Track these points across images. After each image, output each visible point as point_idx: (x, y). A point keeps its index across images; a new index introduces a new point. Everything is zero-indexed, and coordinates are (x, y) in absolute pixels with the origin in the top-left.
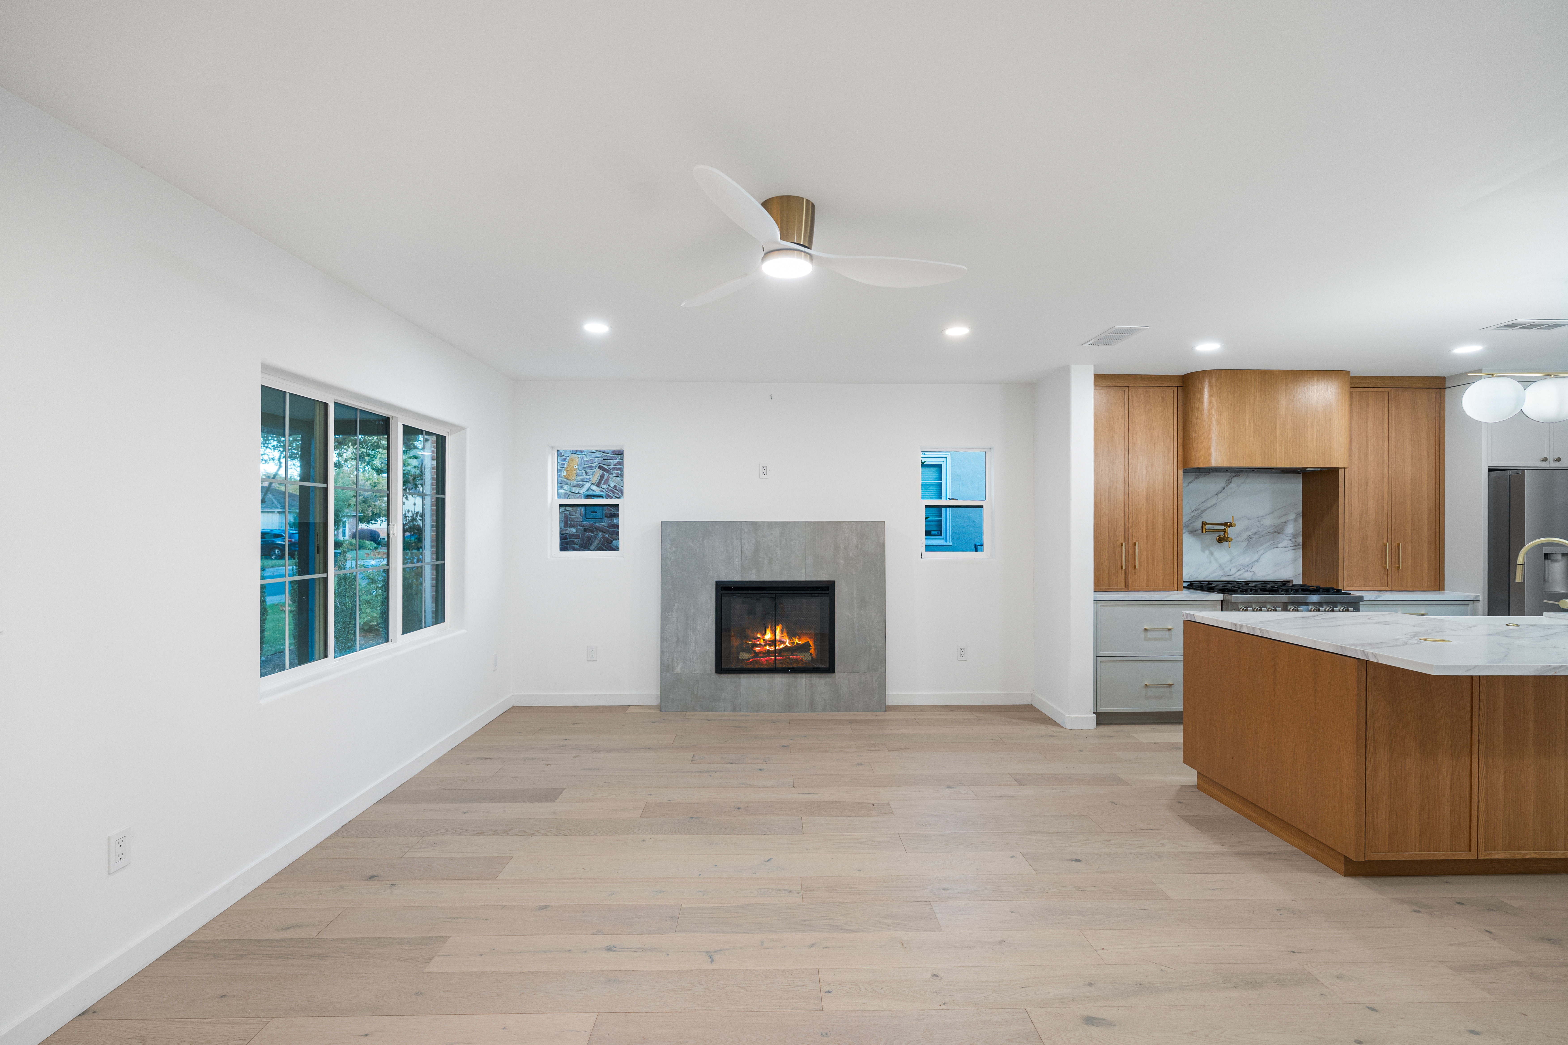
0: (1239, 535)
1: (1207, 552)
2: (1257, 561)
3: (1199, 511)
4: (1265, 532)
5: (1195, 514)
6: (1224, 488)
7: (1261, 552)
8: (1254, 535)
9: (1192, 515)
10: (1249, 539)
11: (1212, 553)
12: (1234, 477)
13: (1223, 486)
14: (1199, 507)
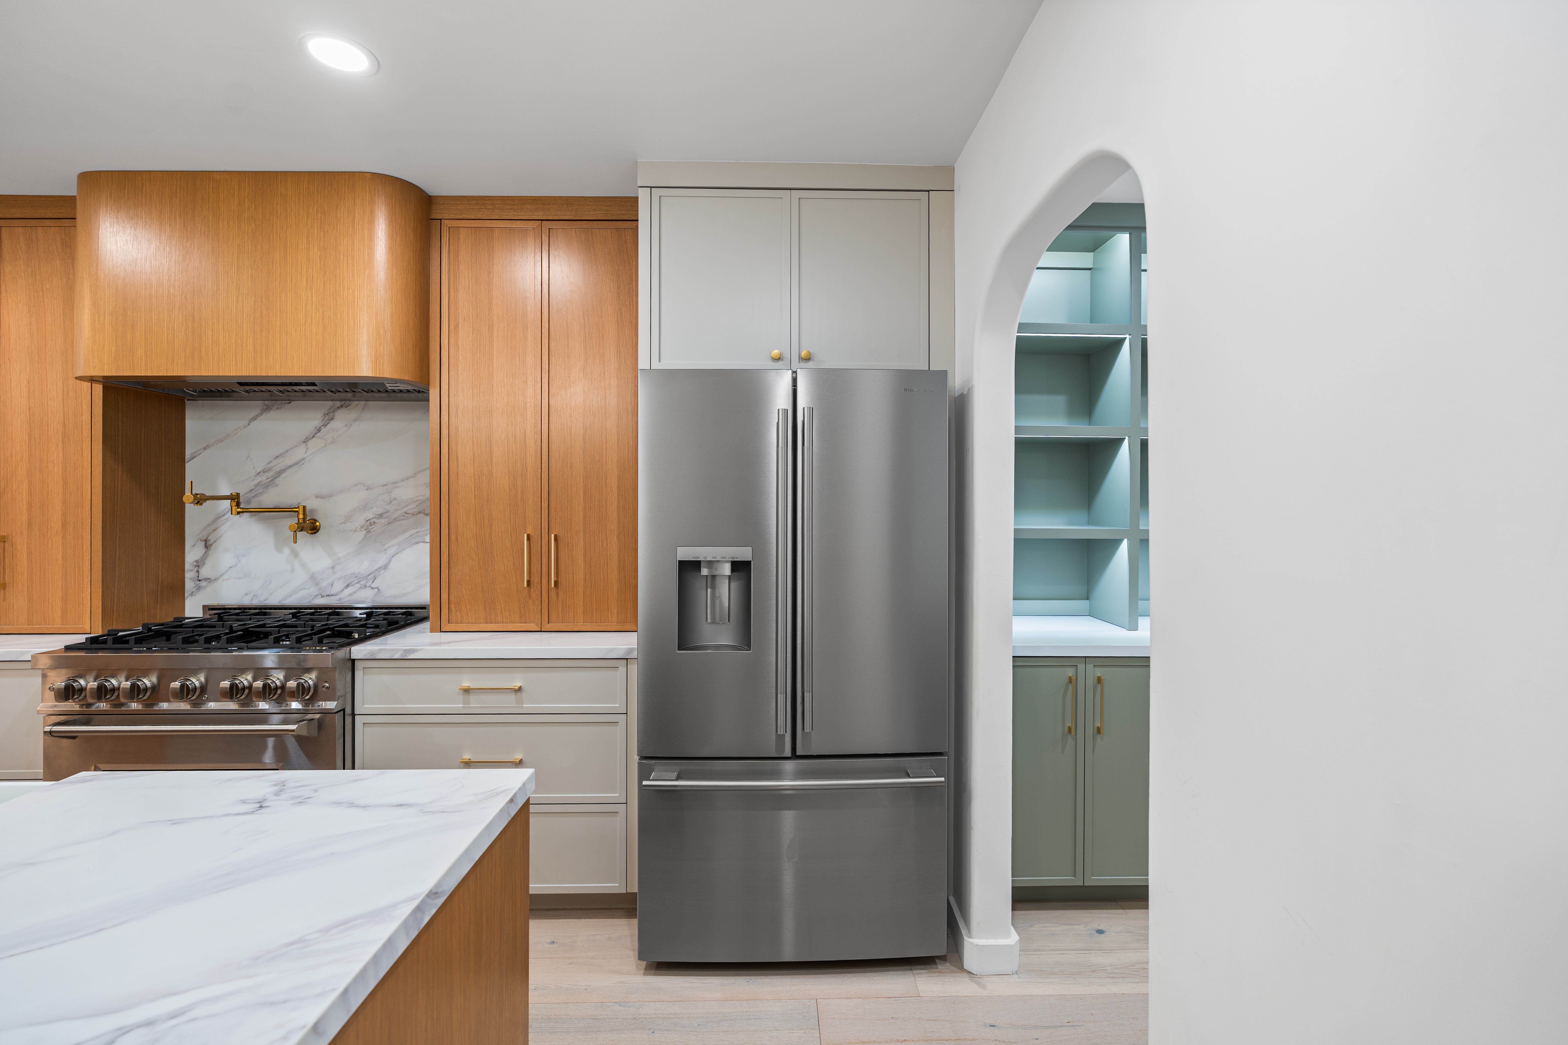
0: (348, 518)
1: (287, 551)
2: (385, 567)
3: (271, 474)
4: (399, 513)
5: (263, 478)
6: (319, 430)
7: (392, 551)
8: (378, 518)
9: (256, 482)
10: (369, 525)
11: (295, 554)
12: (338, 408)
13: (318, 426)
14: (270, 465)
